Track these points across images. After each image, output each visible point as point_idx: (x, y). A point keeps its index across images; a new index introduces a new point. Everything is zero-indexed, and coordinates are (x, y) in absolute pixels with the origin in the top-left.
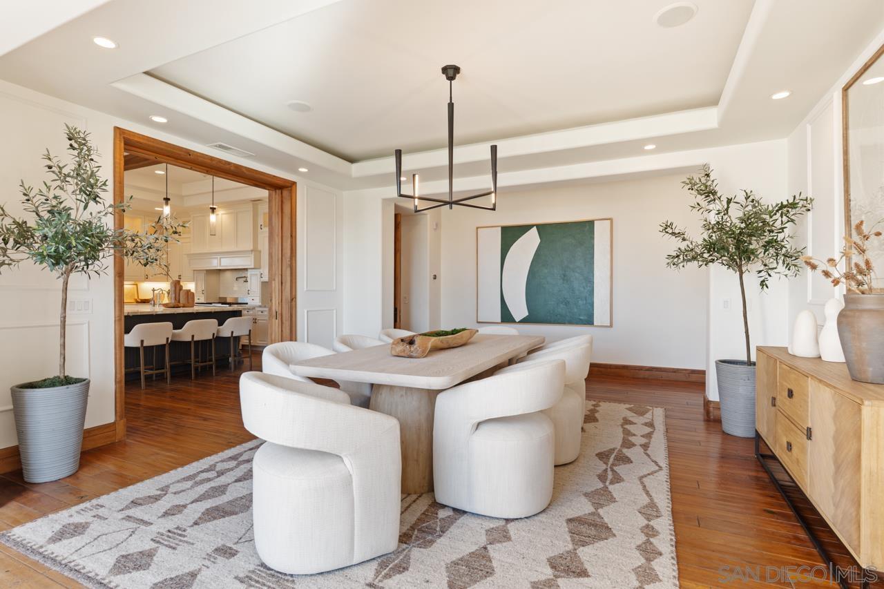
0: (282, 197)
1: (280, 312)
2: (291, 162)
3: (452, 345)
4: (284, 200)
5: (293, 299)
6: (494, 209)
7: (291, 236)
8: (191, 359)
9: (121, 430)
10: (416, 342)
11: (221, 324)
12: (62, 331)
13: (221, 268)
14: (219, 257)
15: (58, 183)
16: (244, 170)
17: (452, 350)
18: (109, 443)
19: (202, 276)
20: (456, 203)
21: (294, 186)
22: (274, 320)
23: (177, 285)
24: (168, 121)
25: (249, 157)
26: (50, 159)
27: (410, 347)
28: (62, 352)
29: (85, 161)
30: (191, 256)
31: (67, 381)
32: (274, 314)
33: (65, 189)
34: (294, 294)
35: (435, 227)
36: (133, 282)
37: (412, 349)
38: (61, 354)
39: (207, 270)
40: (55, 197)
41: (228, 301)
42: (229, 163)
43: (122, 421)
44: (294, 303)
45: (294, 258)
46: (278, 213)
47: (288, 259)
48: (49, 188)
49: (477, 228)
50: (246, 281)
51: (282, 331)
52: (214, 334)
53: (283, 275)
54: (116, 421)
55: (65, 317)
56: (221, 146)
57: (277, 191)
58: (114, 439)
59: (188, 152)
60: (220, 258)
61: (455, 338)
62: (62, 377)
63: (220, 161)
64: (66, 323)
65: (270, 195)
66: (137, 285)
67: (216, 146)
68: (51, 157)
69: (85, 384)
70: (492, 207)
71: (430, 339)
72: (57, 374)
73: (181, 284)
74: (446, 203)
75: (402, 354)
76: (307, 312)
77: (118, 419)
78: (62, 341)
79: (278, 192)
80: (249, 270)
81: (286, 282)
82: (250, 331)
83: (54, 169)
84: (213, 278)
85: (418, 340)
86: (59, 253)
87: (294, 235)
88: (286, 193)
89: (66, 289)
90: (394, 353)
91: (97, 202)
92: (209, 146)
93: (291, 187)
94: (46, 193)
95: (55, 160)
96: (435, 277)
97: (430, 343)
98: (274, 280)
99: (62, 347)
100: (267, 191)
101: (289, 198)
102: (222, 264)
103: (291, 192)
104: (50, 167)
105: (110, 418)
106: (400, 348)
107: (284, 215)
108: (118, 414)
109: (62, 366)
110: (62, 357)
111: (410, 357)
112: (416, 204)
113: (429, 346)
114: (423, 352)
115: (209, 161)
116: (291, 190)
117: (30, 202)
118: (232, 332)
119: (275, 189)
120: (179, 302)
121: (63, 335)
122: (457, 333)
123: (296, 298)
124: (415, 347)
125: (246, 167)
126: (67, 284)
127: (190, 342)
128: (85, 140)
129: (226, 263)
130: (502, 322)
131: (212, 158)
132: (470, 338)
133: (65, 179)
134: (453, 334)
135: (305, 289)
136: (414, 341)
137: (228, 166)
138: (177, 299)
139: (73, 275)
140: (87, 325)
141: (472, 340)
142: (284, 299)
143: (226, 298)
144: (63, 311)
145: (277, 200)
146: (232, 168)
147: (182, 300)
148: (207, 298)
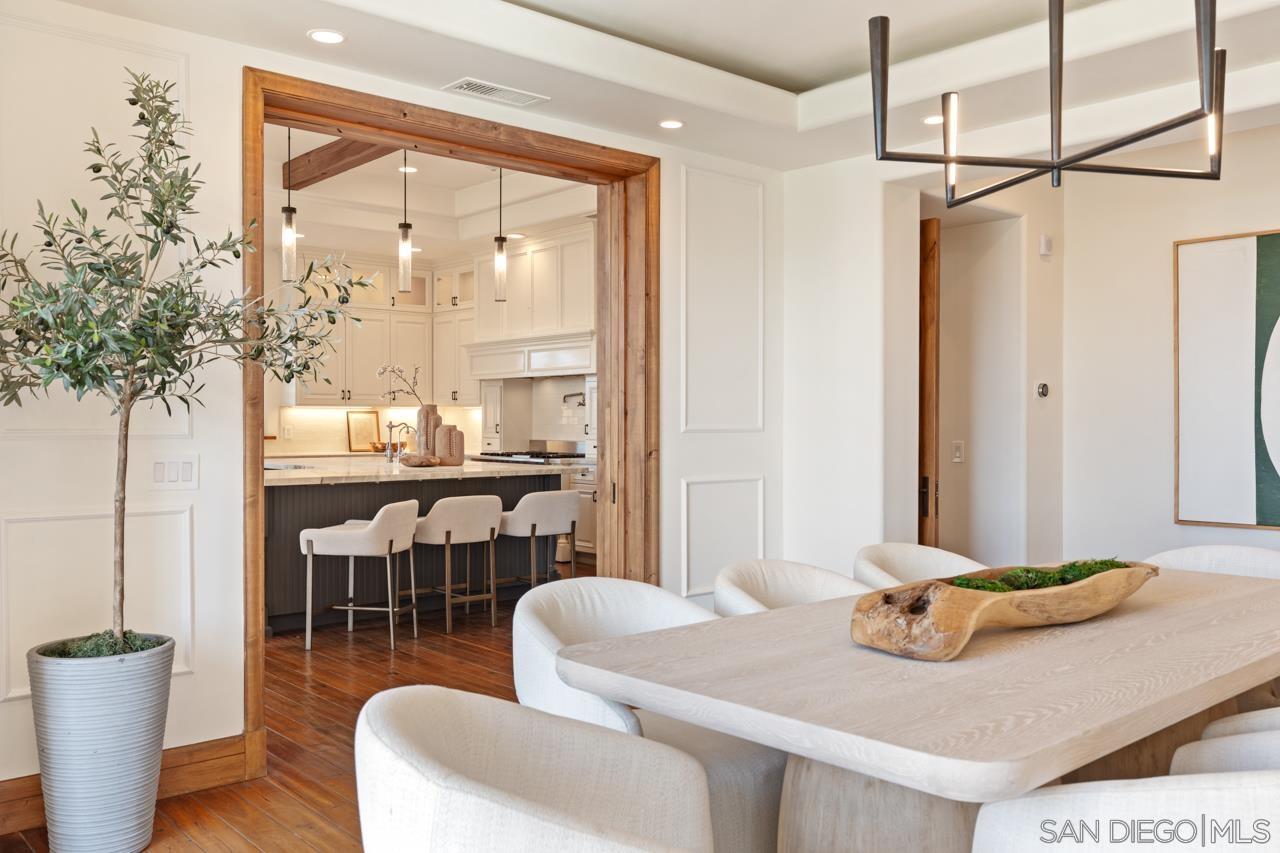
0: (626, 198)
1: (622, 484)
2: (642, 109)
3: (1058, 618)
4: (632, 208)
5: (652, 452)
6: (1214, 176)
7: (647, 295)
8: (444, 584)
9: (256, 751)
10: (930, 609)
11: (509, 506)
12: (118, 531)
13: (530, 375)
14: (526, 349)
15: (114, 202)
16: (530, 140)
17: (1058, 632)
18: (231, 780)
19: (495, 392)
20: (1075, 164)
21: (653, 171)
22: (609, 503)
23: (430, 415)
24: (346, 40)
25: (540, 106)
26: (99, 151)
27: (909, 624)
28: (119, 578)
29: (159, 148)
30: (477, 350)
31: (127, 643)
32: (609, 488)
33: (126, 215)
34: (653, 440)
35: (1043, 251)
36: (369, 409)
37: (916, 630)
38: (115, 582)
39: (506, 381)
40: (97, 235)
41: (550, 449)
42: (495, 126)
43: (258, 733)
44: (653, 462)
45: (653, 350)
46: (617, 239)
47: (641, 354)
48: (84, 215)
49: (1177, 245)
50: (582, 404)
51: (626, 532)
52: (493, 530)
53: (630, 392)
54: (246, 731)
55: (123, 501)
56: (471, 86)
57: (616, 184)
58: (241, 772)
59: (402, 108)
60: (529, 352)
61: (1069, 597)
62: (118, 634)
63: (474, 122)
64: (126, 512)
65: (601, 197)
66: (377, 413)
67: (461, 87)
68: (102, 147)
69: (164, 652)
70: (1207, 169)
71: (978, 600)
72: (109, 626)
73: (439, 412)
74: (1042, 168)
75: (884, 645)
76: (688, 485)
77: (250, 729)
78: (118, 554)
79: (618, 186)
80: (588, 379)
81: (634, 411)
82: (574, 523)
83: (105, 172)
84: (517, 397)
85: (937, 600)
86: (75, 359)
87: (653, 294)
88: (635, 187)
89: (126, 436)
90: (859, 637)
91: (176, 239)
92: (445, 90)
93: (646, 171)
94: (77, 226)
95: (107, 153)
96: (1044, 391)
97: (975, 615)
98: (610, 406)
99: (118, 566)
100: (594, 188)
101: (643, 199)
102: (533, 366)
103: (646, 183)
104: (97, 169)
105: (232, 724)
106: (878, 623)
107: (630, 242)
108: (250, 717)
109: (118, 608)
110: (118, 588)
111: (908, 655)
112: (952, 181)
113: (972, 624)
114: (949, 643)
115: (449, 125)
116: (646, 180)
117: (53, 248)
118: (534, 526)
119: (612, 182)
120: (434, 454)
121: (121, 542)
122: (1076, 579)
123: (658, 450)
124: (926, 622)
125: (534, 133)
126: (127, 425)
127: (442, 547)
128: (164, 100)
129: (540, 363)
130: (1259, 524)
131: (455, 118)
132: (1130, 593)
133: (127, 191)
134: (1064, 581)
135: (683, 428)
136: (927, 602)
137: (492, 134)
138: (431, 447)
139: (139, 405)
140: (188, 513)
141: (1138, 596)
142: (630, 453)
143: (544, 442)
144: (120, 488)
145: (615, 208)
146: (502, 137)
147: (441, 450)
148: (504, 441)
